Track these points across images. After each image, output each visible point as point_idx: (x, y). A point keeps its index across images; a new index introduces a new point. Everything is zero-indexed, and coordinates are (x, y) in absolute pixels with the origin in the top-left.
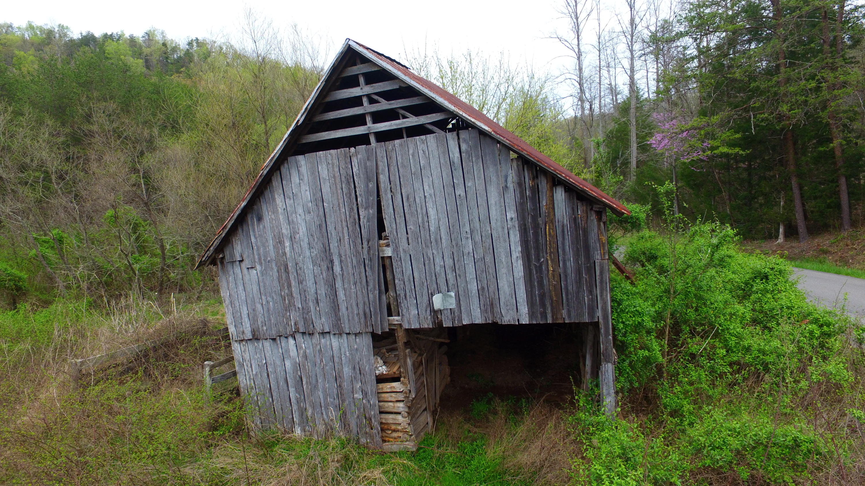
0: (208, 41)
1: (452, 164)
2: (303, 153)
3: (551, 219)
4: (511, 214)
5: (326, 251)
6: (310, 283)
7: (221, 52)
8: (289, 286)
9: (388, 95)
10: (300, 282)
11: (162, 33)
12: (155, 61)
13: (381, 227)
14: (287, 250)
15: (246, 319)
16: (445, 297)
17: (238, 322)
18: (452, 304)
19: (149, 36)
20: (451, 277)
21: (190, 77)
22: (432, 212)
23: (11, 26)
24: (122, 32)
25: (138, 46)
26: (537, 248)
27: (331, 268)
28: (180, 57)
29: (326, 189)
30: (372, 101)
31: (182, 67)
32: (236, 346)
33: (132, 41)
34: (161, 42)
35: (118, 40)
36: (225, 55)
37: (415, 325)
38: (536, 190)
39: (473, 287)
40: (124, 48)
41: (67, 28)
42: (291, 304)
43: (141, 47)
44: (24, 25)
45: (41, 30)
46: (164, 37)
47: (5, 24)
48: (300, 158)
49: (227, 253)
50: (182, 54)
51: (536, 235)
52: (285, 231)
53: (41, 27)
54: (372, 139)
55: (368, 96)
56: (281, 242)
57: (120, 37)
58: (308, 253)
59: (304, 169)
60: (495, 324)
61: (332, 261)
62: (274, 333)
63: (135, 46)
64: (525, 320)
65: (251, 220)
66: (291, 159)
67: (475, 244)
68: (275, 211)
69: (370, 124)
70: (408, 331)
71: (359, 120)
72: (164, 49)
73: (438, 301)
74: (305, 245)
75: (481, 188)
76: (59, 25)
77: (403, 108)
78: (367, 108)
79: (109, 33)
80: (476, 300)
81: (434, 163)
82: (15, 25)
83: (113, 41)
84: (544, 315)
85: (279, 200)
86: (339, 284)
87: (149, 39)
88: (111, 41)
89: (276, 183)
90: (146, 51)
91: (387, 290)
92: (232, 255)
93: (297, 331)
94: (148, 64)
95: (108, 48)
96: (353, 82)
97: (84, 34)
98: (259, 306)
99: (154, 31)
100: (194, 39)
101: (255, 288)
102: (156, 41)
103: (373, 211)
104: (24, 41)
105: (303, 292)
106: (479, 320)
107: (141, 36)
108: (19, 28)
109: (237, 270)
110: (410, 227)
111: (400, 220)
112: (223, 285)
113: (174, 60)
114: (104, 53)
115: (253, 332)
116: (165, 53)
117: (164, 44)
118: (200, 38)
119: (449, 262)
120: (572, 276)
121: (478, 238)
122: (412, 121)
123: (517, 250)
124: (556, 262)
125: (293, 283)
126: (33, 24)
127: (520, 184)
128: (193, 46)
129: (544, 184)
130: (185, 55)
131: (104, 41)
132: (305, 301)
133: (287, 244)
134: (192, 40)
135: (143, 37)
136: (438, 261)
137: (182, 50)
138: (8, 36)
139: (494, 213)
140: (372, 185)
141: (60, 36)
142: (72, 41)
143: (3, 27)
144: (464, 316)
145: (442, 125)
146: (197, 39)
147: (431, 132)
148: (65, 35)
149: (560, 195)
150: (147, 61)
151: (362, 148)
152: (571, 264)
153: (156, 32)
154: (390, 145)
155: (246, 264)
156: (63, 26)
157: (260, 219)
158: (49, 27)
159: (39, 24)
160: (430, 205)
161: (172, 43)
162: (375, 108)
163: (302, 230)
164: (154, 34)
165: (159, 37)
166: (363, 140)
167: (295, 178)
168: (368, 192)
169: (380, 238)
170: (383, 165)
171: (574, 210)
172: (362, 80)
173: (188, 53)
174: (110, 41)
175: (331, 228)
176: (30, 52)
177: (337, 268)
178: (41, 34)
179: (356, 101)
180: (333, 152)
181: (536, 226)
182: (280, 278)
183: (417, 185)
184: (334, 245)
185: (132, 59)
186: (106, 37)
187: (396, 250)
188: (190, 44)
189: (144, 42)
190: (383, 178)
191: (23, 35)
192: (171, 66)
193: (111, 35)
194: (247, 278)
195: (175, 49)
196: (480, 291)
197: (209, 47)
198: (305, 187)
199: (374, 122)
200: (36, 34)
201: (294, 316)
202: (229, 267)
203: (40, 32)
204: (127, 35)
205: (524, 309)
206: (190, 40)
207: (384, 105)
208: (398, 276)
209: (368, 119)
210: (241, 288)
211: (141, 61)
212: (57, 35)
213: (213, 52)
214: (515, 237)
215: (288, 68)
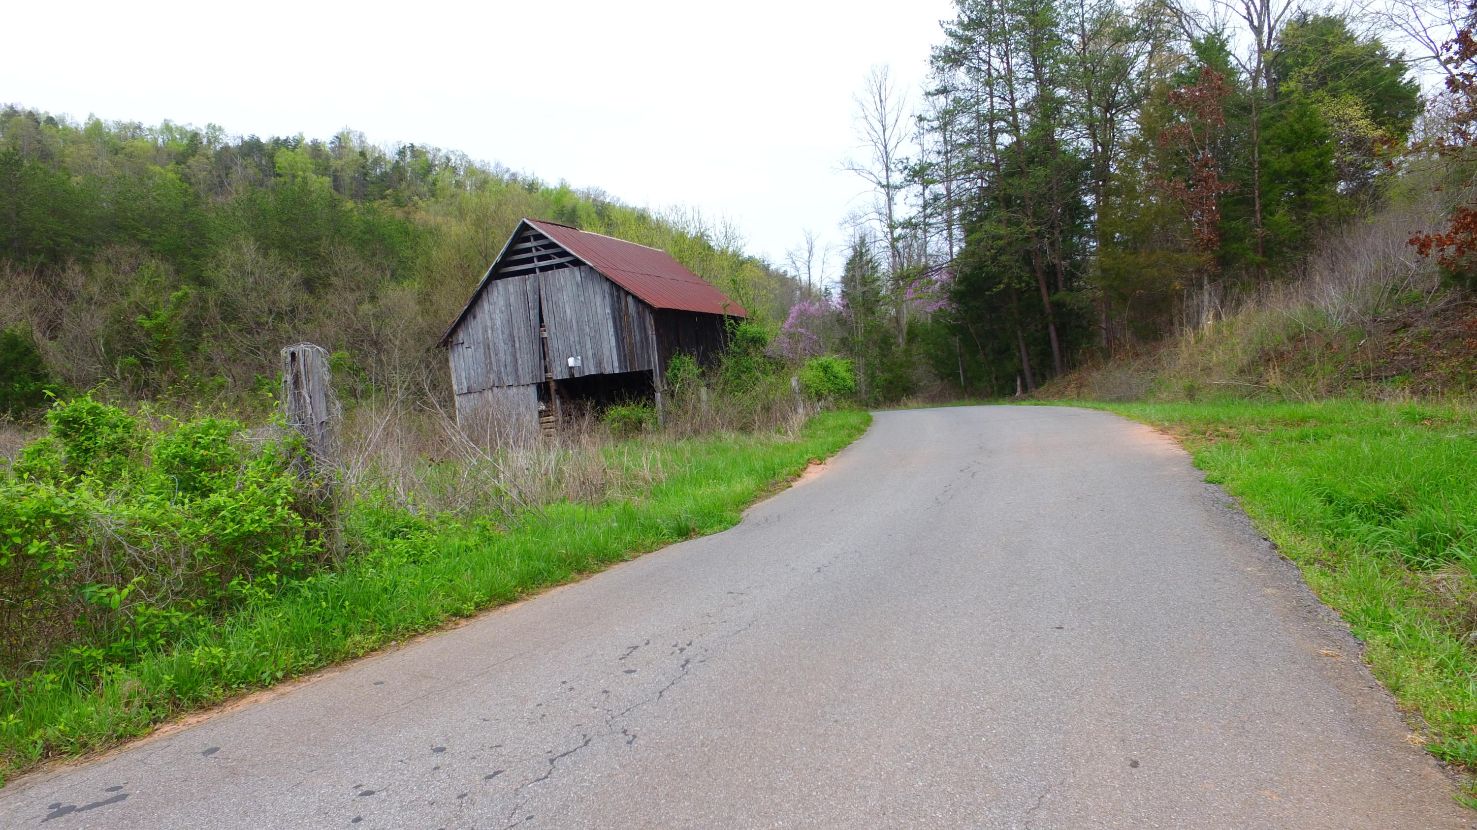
0: (428, 149)
1: (577, 284)
2: (500, 279)
3: (627, 314)
4: (608, 311)
5: (511, 335)
6: (502, 355)
7: (447, 166)
8: (490, 357)
9: (545, 247)
10: (497, 355)
11: (361, 136)
12: (348, 180)
13: (541, 320)
14: (490, 335)
15: (464, 380)
16: (576, 359)
17: (460, 383)
18: (579, 363)
19: (341, 141)
20: (578, 347)
21: (398, 203)
22: (568, 311)
23: (139, 127)
24: (301, 134)
25: (323, 157)
26: (621, 329)
27: (513, 346)
28: (385, 175)
29: (512, 299)
30: (537, 250)
31: (388, 188)
32: (456, 398)
33: (316, 148)
34: (358, 150)
35: (295, 147)
36: (454, 170)
37: (560, 378)
38: (619, 298)
39: (590, 353)
40: (303, 159)
41: (220, 129)
42: (491, 369)
43: (327, 158)
44: (158, 125)
45: (182, 132)
46: (362, 142)
47: (131, 124)
48: (498, 281)
49: (454, 338)
50: (388, 168)
51: (620, 322)
52: (489, 324)
53: (182, 127)
54: (537, 270)
55: (535, 247)
56: (486, 331)
57: (298, 142)
58: (501, 337)
59: (500, 288)
60: (602, 374)
61: (514, 341)
62: (479, 388)
63: (319, 156)
64: (617, 371)
65: (470, 318)
66: (493, 282)
67: (590, 328)
68: (483, 313)
69: (536, 262)
70: (556, 381)
71: (530, 260)
72: (361, 160)
73: (571, 362)
74: (500, 332)
75: (592, 296)
76: (209, 125)
77: (554, 254)
78: (535, 253)
79: (283, 137)
80: (591, 361)
81: (568, 283)
82: (146, 125)
83: (288, 149)
84: (626, 367)
85: (486, 305)
86: (518, 355)
87: (341, 147)
88: (285, 150)
89: (484, 296)
90: (335, 164)
91: (545, 359)
92: (457, 340)
93: (494, 386)
94: (337, 184)
95: (280, 160)
96: (527, 240)
97: (246, 138)
98: (472, 372)
99: (348, 133)
100: (408, 145)
101: (471, 360)
102: (350, 149)
103: (537, 311)
104: (158, 149)
105: (498, 361)
106: (593, 373)
107: (328, 141)
108: (151, 130)
109: (460, 349)
110: (557, 319)
111: (552, 316)
112: (451, 359)
113: (377, 177)
114: (274, 167)
115: (468, 388)
116: (363, 168)
117: (362, 154)
118: (417, 144)
119: (577, 339)
120: (639, 345)
121: (592, 325)
122: (558, 261)
123: (612, 331)
124: (630, 336)
125: (492, 356)
126: (171, 124)
127: (612, 295)
128: (405, 156)
129: (622, 295)
130: (392, 169)
131: (273, 149)
132: (499, 366)
133: (490, 332)
134: (404, 147)
135: (332, 143)
136: (572, 338)
137: (389, 162)
138: (136, 143)
139: (599, 310)
140: (537, 297)
141: (209, 142)
142: (226, 148)
143: (128, 128)
144: (586, 370)
145: (572, 263)
146: (412, 146)
147: (567, 267)
148: (216, 139)
149: (630, 300)
150: (336, 179)
151: (532, 275)
152: (638, 338)
153: (351, 136)
154: (546, 273)
155: (466, 345)
156: (214, 126)
157: (475, 317)
158: (193, 128)
159: (179, 124)
160: (567, 307)
161: (373, 152)
162: (539, 253)
163: (498, 323)
164: (348, 138)
165: (355, 143)
166: (532, 271)
167: (495, 293)
168: (534, 300)
169: (541, 327)
170: (542, 286)
171: (638, 308)
172: (532, 239)
173: (397, 166)
174: (283, 149)
175: (514, 321)
176: (169, 167)
177: (517, 345)
178: (182, 139)
179: (529, 250)
180: (516, 278)
181: (620, 318)
182: (485, 353)
183: (560, 296)
184: (516, 331)
185: (314, 177)
186: (278, 143)
187: (549, 333)
188: (402, 153)
189: (333, 150)
190: (543, 293)
191: (156, 139)
192: (371, 188)
193: (285, 140)
194: (465, 354)
195: (379, 161)
196: (594, 355)
197: (430, 156)
198: (500, 298)
199: (539, 261)
200: (174, 139)
201: (492, 376)
202: (455, 347)
203: (181, 135)
204: (308, 140)
205: (616, 364)
206: (402, 146)
207: (543, 252)
208: (550, 348)
209: (535, 259)
210: (462, 360)
211: (328, 179)
212: (205, 141)
213: (436, 165)
214: (610, 324)
215: (548, 192)
